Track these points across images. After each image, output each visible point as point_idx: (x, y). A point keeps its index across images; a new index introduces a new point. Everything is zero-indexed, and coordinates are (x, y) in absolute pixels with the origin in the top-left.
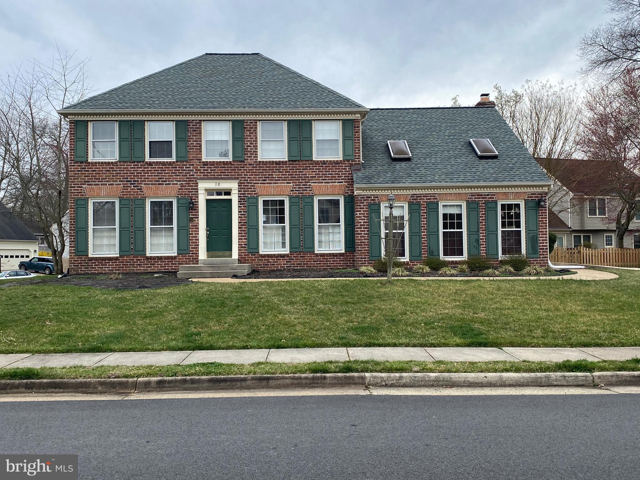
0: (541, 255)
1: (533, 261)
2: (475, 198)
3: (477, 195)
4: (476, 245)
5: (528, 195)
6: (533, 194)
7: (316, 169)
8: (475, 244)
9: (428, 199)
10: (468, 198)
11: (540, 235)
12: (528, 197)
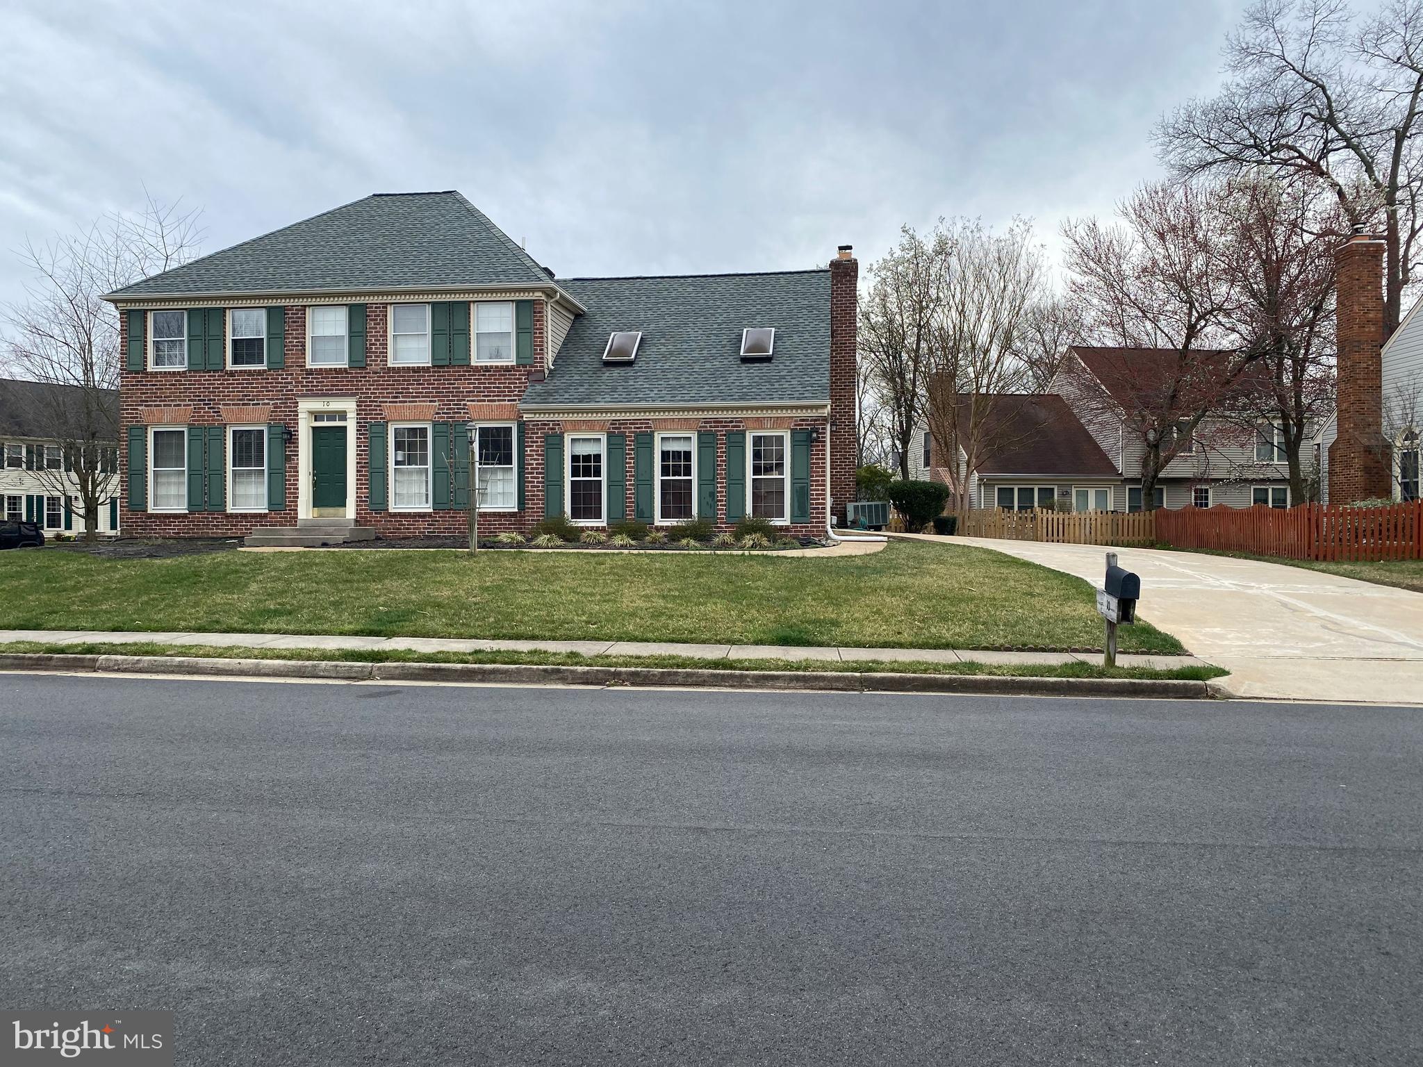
0: (814, 518)
1: (801, 527)
2: (710, 427)
3: (715, 422)
4: (710, 502)
5: (796, 421)
6: (803, 420)
7: (474, 379)
8: (709, 500)
9: (638, 428)
10: (700, 427)
11: (812, 485)
12: (796, 425)
